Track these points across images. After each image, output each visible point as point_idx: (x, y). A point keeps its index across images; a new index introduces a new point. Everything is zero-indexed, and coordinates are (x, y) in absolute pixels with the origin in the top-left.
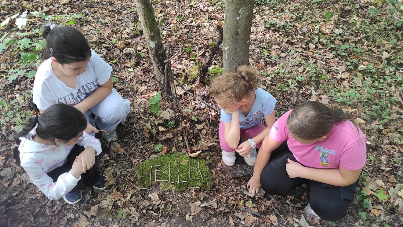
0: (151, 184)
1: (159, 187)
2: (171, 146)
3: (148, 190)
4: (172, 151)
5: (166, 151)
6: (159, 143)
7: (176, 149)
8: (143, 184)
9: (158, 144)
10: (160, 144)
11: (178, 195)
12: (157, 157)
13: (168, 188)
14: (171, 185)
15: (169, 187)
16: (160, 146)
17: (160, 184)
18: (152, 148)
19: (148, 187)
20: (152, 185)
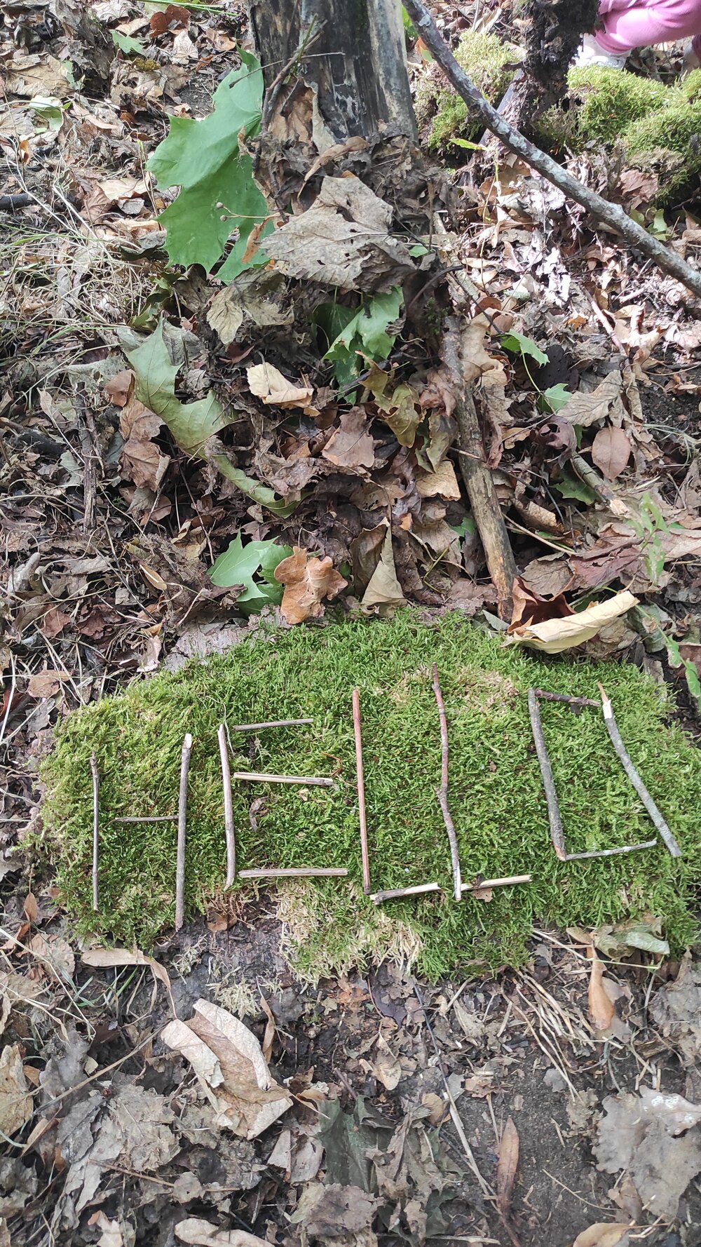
0: (191, 910)
1: (262, 938)
2: (356, 556)
3: (159, 972)
4: (370, 598)
5: (312, 598)
6: (250, 528)
7: (402, 579)
8: (109, 906)
9: (246, 540)
10: (256, 542)
11: (451, 1013)
12: (239, 654)
13: (353, 951)
14: (382, 918)
15: (366, 936)
16: (262, 552)
17: (271, 905)
18: (190, 572)
19: (158, 938)
20: (195, 921)
